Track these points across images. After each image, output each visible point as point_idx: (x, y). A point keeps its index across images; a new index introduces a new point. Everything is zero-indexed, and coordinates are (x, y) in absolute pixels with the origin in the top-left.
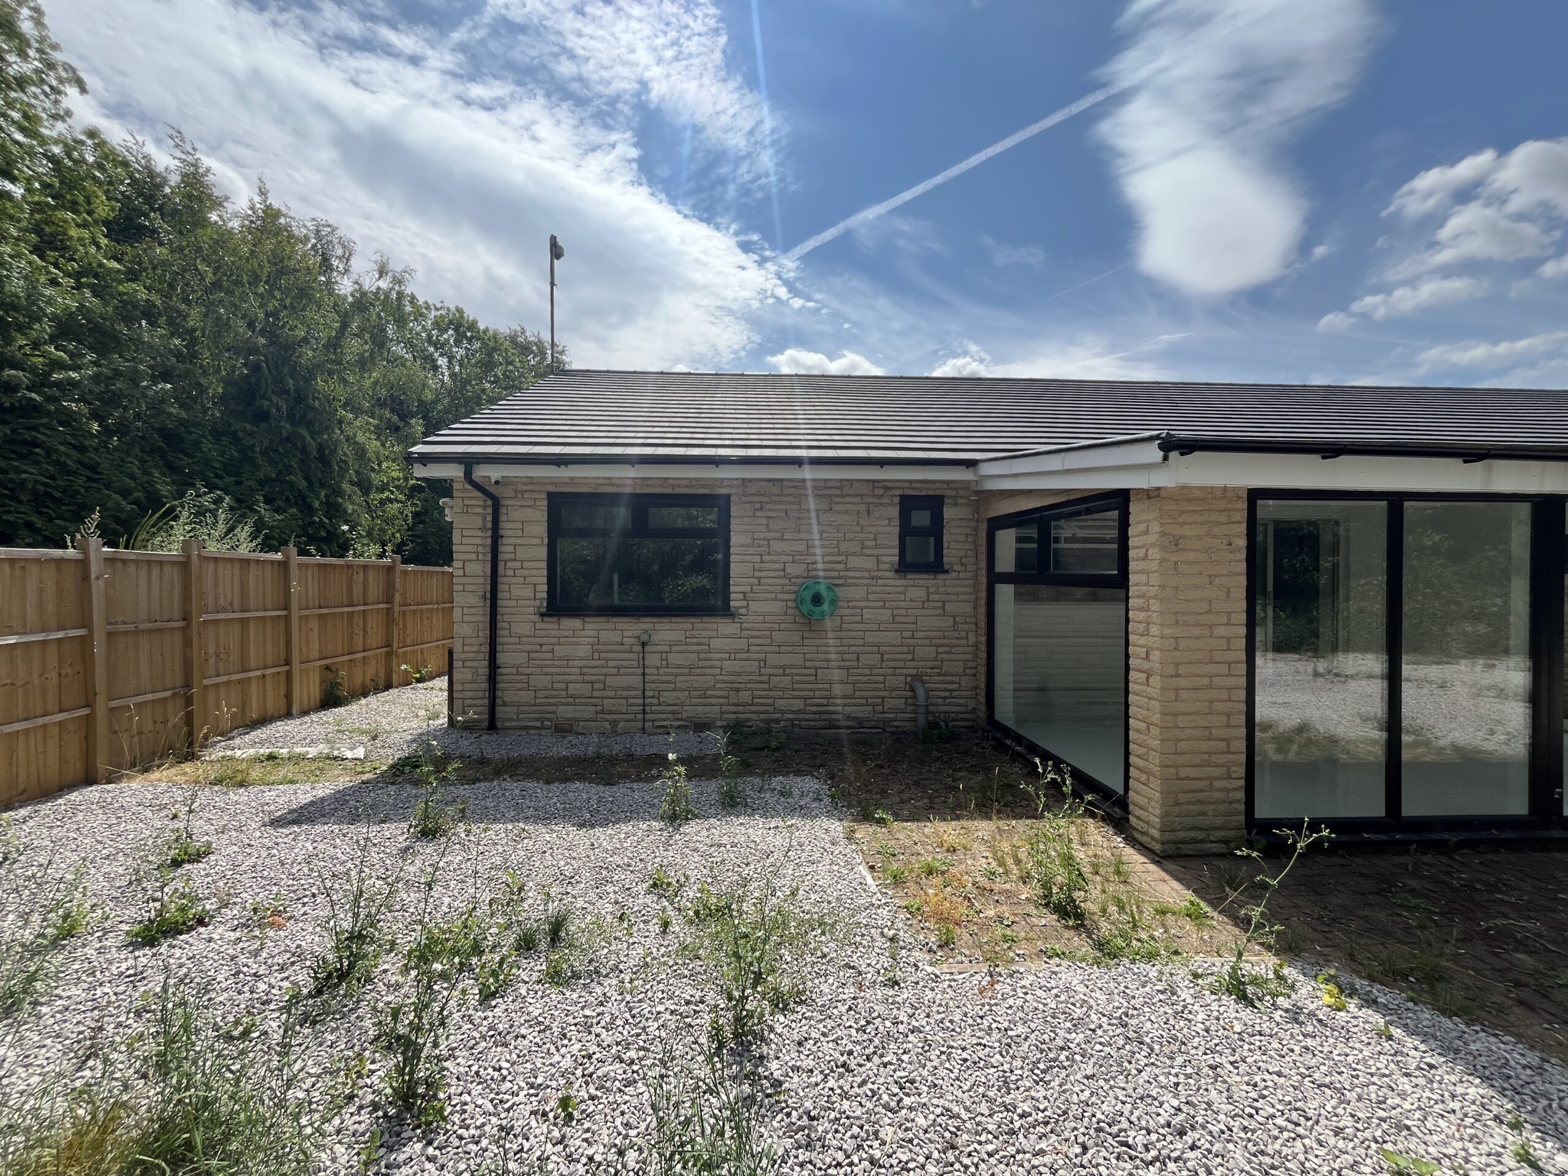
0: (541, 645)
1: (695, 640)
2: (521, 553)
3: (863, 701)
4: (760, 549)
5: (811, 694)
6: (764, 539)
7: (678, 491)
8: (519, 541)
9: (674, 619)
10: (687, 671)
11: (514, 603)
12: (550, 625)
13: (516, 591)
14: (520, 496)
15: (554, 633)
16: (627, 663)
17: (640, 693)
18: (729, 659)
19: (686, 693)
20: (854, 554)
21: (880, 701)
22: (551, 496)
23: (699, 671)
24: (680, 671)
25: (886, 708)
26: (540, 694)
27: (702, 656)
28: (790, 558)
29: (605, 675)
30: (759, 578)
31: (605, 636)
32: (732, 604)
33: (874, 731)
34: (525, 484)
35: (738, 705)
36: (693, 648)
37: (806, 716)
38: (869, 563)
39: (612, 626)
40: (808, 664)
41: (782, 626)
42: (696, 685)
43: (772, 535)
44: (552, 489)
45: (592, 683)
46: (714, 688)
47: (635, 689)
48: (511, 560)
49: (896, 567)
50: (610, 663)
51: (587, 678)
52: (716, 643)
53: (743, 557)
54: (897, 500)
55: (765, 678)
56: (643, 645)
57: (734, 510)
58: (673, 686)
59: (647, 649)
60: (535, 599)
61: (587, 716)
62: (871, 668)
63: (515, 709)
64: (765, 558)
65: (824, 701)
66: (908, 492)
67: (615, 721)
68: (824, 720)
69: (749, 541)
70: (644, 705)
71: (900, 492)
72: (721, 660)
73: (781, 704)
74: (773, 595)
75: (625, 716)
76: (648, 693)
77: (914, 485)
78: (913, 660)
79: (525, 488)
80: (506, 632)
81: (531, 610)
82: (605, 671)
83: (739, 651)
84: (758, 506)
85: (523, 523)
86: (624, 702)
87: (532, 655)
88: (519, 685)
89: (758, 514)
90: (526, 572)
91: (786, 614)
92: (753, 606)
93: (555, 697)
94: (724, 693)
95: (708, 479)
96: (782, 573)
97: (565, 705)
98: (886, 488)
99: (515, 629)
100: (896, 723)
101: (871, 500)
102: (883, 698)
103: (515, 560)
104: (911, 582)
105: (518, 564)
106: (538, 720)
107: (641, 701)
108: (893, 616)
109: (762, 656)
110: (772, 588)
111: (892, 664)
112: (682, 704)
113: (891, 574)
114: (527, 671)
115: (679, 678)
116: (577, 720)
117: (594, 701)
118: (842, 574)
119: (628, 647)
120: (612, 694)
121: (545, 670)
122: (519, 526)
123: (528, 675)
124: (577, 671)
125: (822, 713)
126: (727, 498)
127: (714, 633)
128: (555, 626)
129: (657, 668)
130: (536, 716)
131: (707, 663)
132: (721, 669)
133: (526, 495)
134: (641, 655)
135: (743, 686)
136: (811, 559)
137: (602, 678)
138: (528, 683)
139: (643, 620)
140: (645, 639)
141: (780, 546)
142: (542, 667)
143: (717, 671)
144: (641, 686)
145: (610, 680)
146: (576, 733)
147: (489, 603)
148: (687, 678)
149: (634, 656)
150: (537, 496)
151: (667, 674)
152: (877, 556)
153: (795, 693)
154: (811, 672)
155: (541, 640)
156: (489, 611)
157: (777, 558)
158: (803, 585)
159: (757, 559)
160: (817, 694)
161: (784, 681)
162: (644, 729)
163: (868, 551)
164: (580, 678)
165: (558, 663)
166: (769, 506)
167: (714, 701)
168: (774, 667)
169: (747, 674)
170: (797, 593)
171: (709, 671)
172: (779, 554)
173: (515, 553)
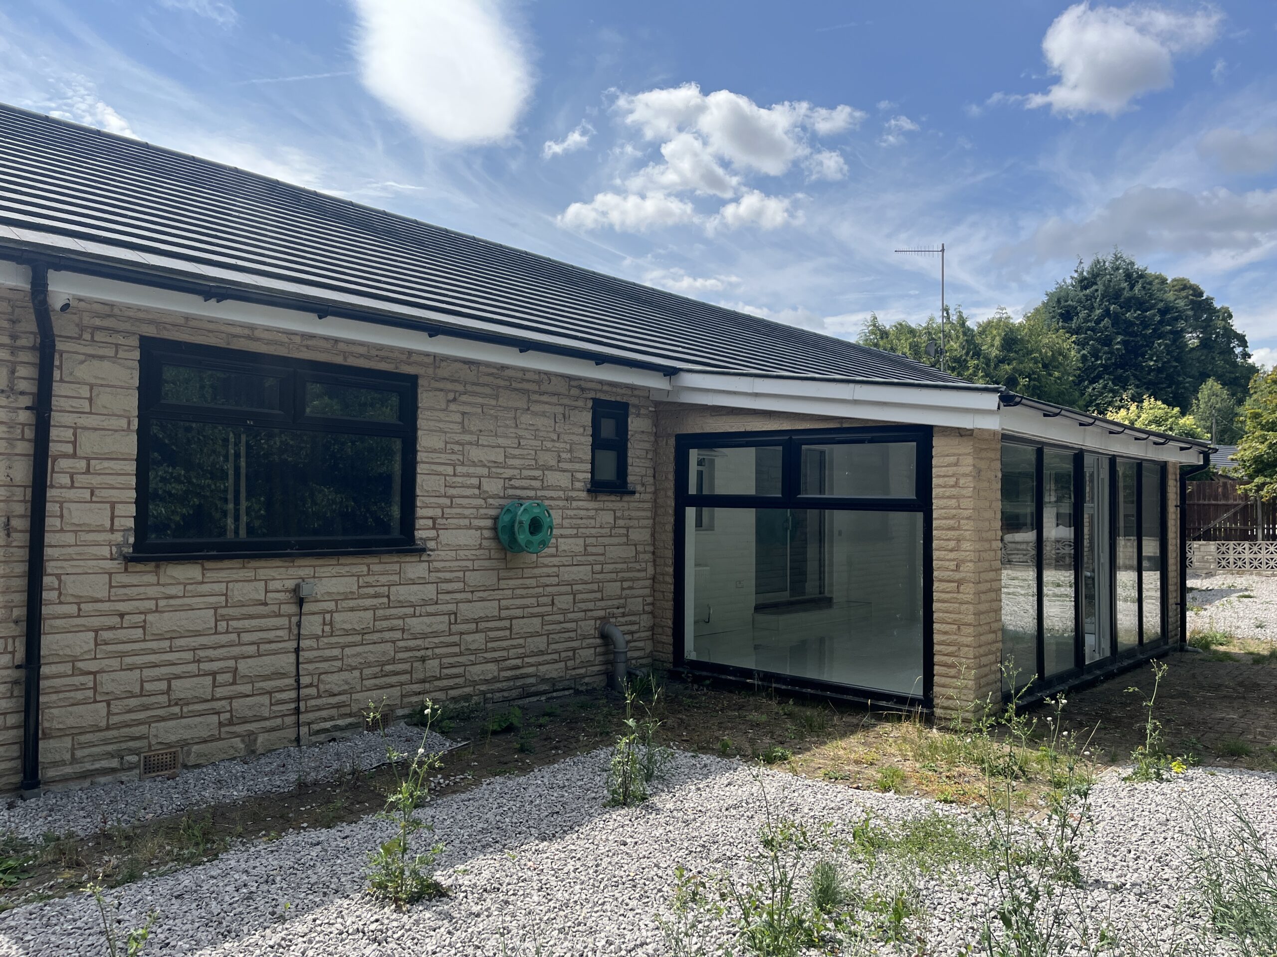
0: (122, 616)
1: (371, 591)
2: (88, 444)
3: (556, 656)
4: (454, 457)
5: (504, 653)
6: (457, 443)
8: (84, 421)
9: (343, 560)
10: (358, 638)
11: (70, 538)
12: (141, 577)
14: (87, 336)
15: (152, 591)
16: (271, 635)
17: (291, 681)
18: (414, 616)
19: (356, 673)
20: (550, 468)
21: (570, 654)
22: (145, 343)
23: (375, 637)
24: (350, 639)
25: (578, 661)
26: (117, 707)
27: (380, 613)
28: (485, 471)
29: (236, 658)
30: (452, 497)
31: (238, 592)
32: (419, 534)
33: (567, 693)
34: (98, 315)
35: (423, 681)
36: (368, 602)
37: (499, 685)
38: (563, 480)
39: (250, 574)
40: (504, 613)
41: (477, 564)
42: (372, 658)
43: (467, 438)
44: (150, 331)
45: (214, 674)
46: (393, 661)
47: (283, 675)
48: (66, 456)
49: (589, 486)
50: (246, 637)
51: (206, 666)
52: (402, 592)
53: (434, 467)
54: (590, 404)
55: (456, 638)
57: (425, 399)
58: (338, 664)
59: (306, 608)
60: (112, 530)
61: (205, 734)
62: (564, 612)
64: (459, 469)
65: (518, 662)
66: (603, 397)
67: (251, 733)
68: (518, 687)
69: (441, 445)
70: (298, 700)
71: (592, 395)
72: (403, 618)
73: (473, 672)
74: (467, 522)
75: (268, 724)
76: (305, 680)
77: (605, 388)
78: (602, 599)
79: (98, 322)
80: (54, 595)
81: (105, 551)
82: (236, 651)
83: (425, 603)
84: (451, 396)
85: (91, 387)
86: (265, 700)
87: (105, 635)
88: (79, 695)
89: (453, 407)
90: (95, 480)
91: (481, 547)
92: (445, 537)
93: (145, 708)
94: (407, 666)
95: (392, 349)
96: (477, 491)
97: (163, 719)
98: (583, 390)
100: (587, 680)
101: (566, 401)
102: (574, 650)
103: (74, 456)
104: (601, 505)
105: (82, 465)
106: (111, 755)
107: (293, 694)
108: (586, 546)
109: (452, 607)
110: (467, 512)
111: (583, 606)
112: (350, 692)
113: (584, 495)
114: (92, 666)
115: (348, 651)
116: (185, 744)
117: (217, 705)
118: (539, 493)
119: (275, 608)
120: (247, 689)
121: (128, 660)
122: (85, 392)
123: (95, 674)
124: (189, 656)
125: (517, 678)
126: (413, 380)
127: (396, 578)
128: (152, 578)
129: (317, 638)
130: (110, 748)
131: (385, 624)
132: (403, 630)
133: (99, 336)
134: (295, 620)
135: (429, 653)
136: (508, 473)
137: (231, 663)
138: (95, 689)
139: (300, 562)
140: (304, 593)
141: (475, 454)
142: (122, 655)
143: (398, 635)
144: (293, 669)
145: (243, 667)
146: (185, 766)
147: (21, 539)
148: (359, 649)
149: (284, 621)
150: (121, 340)
151: (332, 646)
152: (572, 472)
153: (488, 655)
154: (507, 623)
155: (122, 607)
156: (24, 554)
157: (472, 470)
158: (501, 507)
159: (450, 470)
160: (512, 653)
161: (477, 640)
162: (298, 740)
163: (563, 465)
164: (193, 668)
165: (154, 645)
166: (464, 398)
167: (394, 680)
168: (467, 621)
169: (435, 634)
170: (496, 519)
171: (387, 635)
172: (474, 464)
173: (74, 443)
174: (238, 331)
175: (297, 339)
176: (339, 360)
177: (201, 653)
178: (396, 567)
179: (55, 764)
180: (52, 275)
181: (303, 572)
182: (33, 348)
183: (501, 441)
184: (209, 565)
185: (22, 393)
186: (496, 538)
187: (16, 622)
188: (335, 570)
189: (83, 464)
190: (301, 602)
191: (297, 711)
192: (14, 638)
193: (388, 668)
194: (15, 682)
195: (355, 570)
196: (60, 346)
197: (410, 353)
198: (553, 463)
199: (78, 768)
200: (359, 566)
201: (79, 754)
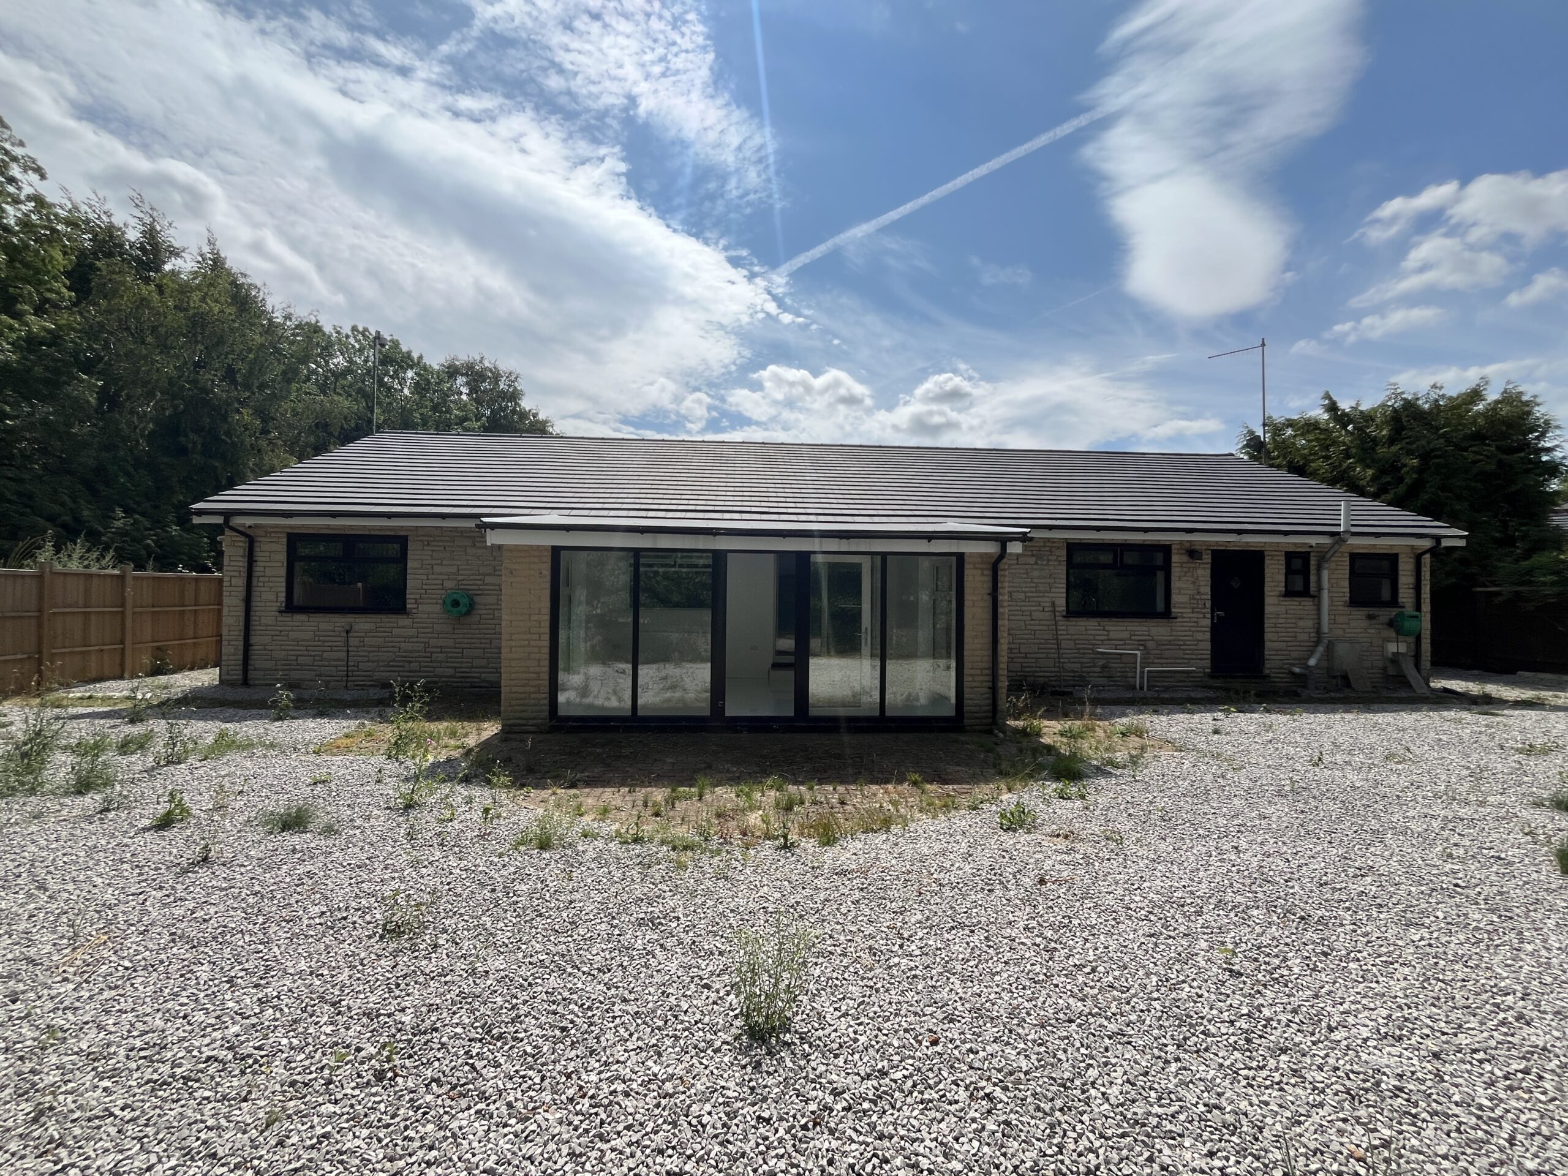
0: (280, 631)
1: (383, 630)
2: (269, 572)
3: (493, 670)
4: (426, 571)
5: (459, 665)
6: (429, 564)
7: (373, 533)
8: (266, 564)
10: (377, 649)
11: (263, 604)
12: (287, 618)
13: (265, 596)
14: (268, 535)
15: (291, 623)
16: (336, 644)
17: (345, 663)
18: (405, 642)
19: (376, 664)
22: (288, 534)
23: (385, 649)
24: (372, 649)
26: (279, 663)
27: (387, 639)
28: (446, 577)
29: (323, 651)
30: (426, 590)
31: (322, 626)
32: (407, 606)
34: (272, 529)
35: (410, 672)
36: (381, 634)
37: (455, 680)
39: (327, 619)
40: (458, 645)
42: (382, 658)
43: (434, 562)
44: (290, 530)
45: (314, 656)
46: (394, 660)
47: (342, 660)
50: (326, 644)
51: (310, 653)
52: (398, 631)
53: (416, 576)
55: (429, 655)
56: (347, 632)
57: (411, 545)
58: (367, 659)
59: (350, 634)
60: (277, 602)
61: (310, 678)
63: (262, 673)
64: (429, 576)
65: (468, 670)
67: (328, 681)
68: (467, 682)
69: (419, 566)
70: (348, 671)
72: (399, 642)
73: (439, 671)
74: (435, 601)
75: (335, 678)
76: (351, 664)
80: (254, 623)
81: (275, 609)
82: (323, 648)
83: (412, 637)
84: (425, 543)
85: (269, 552)
86: (334, 669)
87: (274, 638)
88: (265, 657)
89: (425, 548)
90: (270, 584)
91: (443, 613)
92: (421, 607)
93: (289, 665)
94: (401, 664)
96: (441, 587)
97: (295, 670)
99: (263, 621)
103: (263, 576)
105: (267, 579)
107: (346, 668)
109: (427, 640)
110: (434, 596)
112: (373, 671)
114: (271, 648)
115: (371, 654)
116: (304, 680)
117: (315, 668)
118: (480, 587)
119: (338, 633)
120: (326, 663)
121: (282, 647)
122: (267, 554)
123: (272, 651)
124: (304, 648)
125: (467, 677)
126: (405, 538)
127: (395, 625)
128: (290, 619)
129: (357, 647)
131: (390, 644)
133: (273, 535)
134: (346, 639)
135: (413, 659)
136: (460, 578)
137: (321, 653)
139: (348, 616)
140: (348, 628)
141: (439, 569)
142: (280, 645)
143: (396, 650)
144: (346, 658)
145: (326, 655)
146: (302, 688)
148: (376, 654)
149: (342, 639)
150: (279, 536)
151: (365, 651)
153: (448, 664)
154: (460, 650)
155: (279, 628)
157: (437, 577)
159: (425, 577)
160: (464, 665)
161: (441, 657)
162: (346, 687)
163: (498, 573)
164: (306, 653)
165: (292, 643)
166: (432, 543)
167: (395, 669)
168: (435, 647)
169: (416, 651)
170: (444, 599)
171: (392, 649)
173: (264, 572)
174: (322, 526)
176: (368, 532)
177: (309, 648)
178: (397, 620)
180: (233, 517)
181: (350, 620)
184: (312, 615)
188: (363, 620)
191: (348, 675)
193: (392, 664)
194: (240, 650)
195: (375, 620)
196: (254, 540)
198: (490, 572)
199: (266, 682)
200: (376, 618)
201: (260, 677)
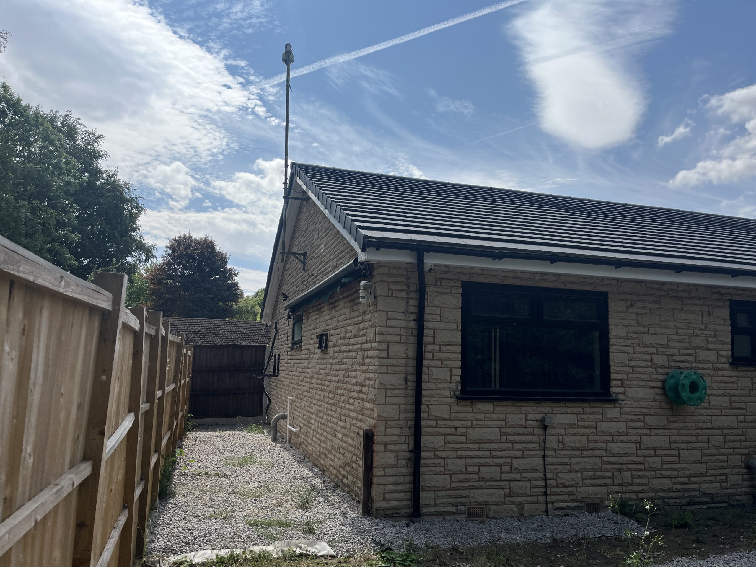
0: (456, 428)
1: (585, 424)
2: (440, 337)
3: (713, 478)
4: (633, 341)
5: (676, 473)
6: (634, 332)
8: (438, 326)
9: (568, 404)
10: (579, 453)
11: (432, 386)
12: (464, 408)
14: (438, 283)
15: (470, 416)
16: (529, 446)
17: (541, 475)
18: (613, 442)
19: (579, 475)
20: (701, 348)
21: (724, 478)
22: (464, 284)
23: (589, 453)
24: (574, 453)
25: (729, 484)
26: (455, 478)
28: (654, 350)
29: (512, 458)
30: (633, 367)
31: (511, 419)
32: (613, 390)
33: (722, 505)
34: (443, 272)
35: (621, 485)
36: (584, 431)
37: (673, 494)
38: (711, 356)
39: (517, 409)
40: (674, 446)
41: (653, 411)
42: (588, 466)
43: (642, 329)
44: (466, 278)
45: (500, 465)
46: (601, 470)
47: (537, 471)
48: (430, 343)
49: (731, 360)
50: (517, 446)
51: (497, 461)
52: (604, 426)
53: (621, 348)
54: (728, 303)
55: (641, 459)
57: (612, 306)
58: (568, 467)
59: (548, 431)
60: (451, 382)
61: (497, 500)
62: (717, 448)
63: (434, 494)
64: (637, 349)
65: (685, 480)
66: (738, 298)
67: (521, 503)
68: (688, 497)
69: (625, 334)
70: (546, 486)
71: (729, 297)
72: (606, 442)
73: (654, 483)
74: (643, 383)
75: (529, 499)
76: (549, 475)
77: (739, 292)
78: (746, 441)
79: (443, 276)
80: (426, 415)
81: (448, 393)
82: (511, 453)
83: (620, 434)
84: (629, 303)
85: (441, 308)
86: (527, 484)
87: (449, 438)
88: (437, 469)
89: (631, 310)
90: (443, 356)
91: (654, 400)
92: (630, 392)
93: (468, 480)
94: (610, 474)
95: (592, 277)
96: (649, 364)
97: (476, 488)
98: (722, 294)
100: (737, 497)
101: (709, 303)
102: (726, 475)
103: (434, 343)
104: (741, 374)
106: (452, 505)
107: (543, 483)
108: (731, 402)
109: (637, 438)
110: (643, 377)
111: (731, 445)
112: (576, 486)
113: (727, 366)
114: (443, 454)
115: (573, 460)
116: (487, 504)
117: (503, 484)
118: (694, 365)
119: (531, 430)
120: (517, 476)
121: (460, 453)
122: (438, 311)
123: (444, 458)
124: (487, 454)
125: (685, 490)
126: (605, 295)
127: (600, 417)
128: (468, 409)
129: (555, 450)
130: (451, 500)
131: (595, 445)
132: (606, 450)
133: (444, 283)
134: (542, 438)
135: (624, 467)
136: (671, 351)
137: (509, 460)
138: (444, 467)
139: (543, 404)
140: (547, 422)
141: (647, 339)
142: (456, 450)
143: (603, 453)
144: (542, 468)
145: (515, 462)
146: (488, 517)
147: (412, 385)
148: (580, 460)
149: (535, 438)
150: (453, 284)
151: (563, 456)
152: (718, 351)
153: (664, 473)
154: (676, 452)
155: (456, 423)
156: (413, 393)
157: (645, 350)
158: (667, 374)
159: (631, 350)
160: (681, 473)
161: (656, 462)
162: (547, 511)
163: (711, 346)
164: (490, 461)
165: (471, 446)
166: (638, 304)
167: (602, 481)
168: (648, 448)
169: (627, 455)
170: (664, 382)
171: (597, 453)
172: (646, 346)
173: (434, 337)
174: (507, 274)
175: (538, 276)
176: (561, 286)
177: (494, 453)
178: (600, 410)
179: (426, 505)
180: (425, 254)
181: (546, 410)
182: (416, 291)
183: (664, 331)
184: (496, 403)
185: (412, 313)
186: (665, 394)
187: (410, 428)
188: (564, 410)
189: (437, 347)
190: (545, 428)
191: (545, 494)
192: (409, 436)
193: (599, 474)
194: (409, 460)
195: (576, 410)
196: (427, 289)
197: (603, 279)
198: (703, 344)
199: (437, 509)
200: (577, 408)
201: (438, 501)
